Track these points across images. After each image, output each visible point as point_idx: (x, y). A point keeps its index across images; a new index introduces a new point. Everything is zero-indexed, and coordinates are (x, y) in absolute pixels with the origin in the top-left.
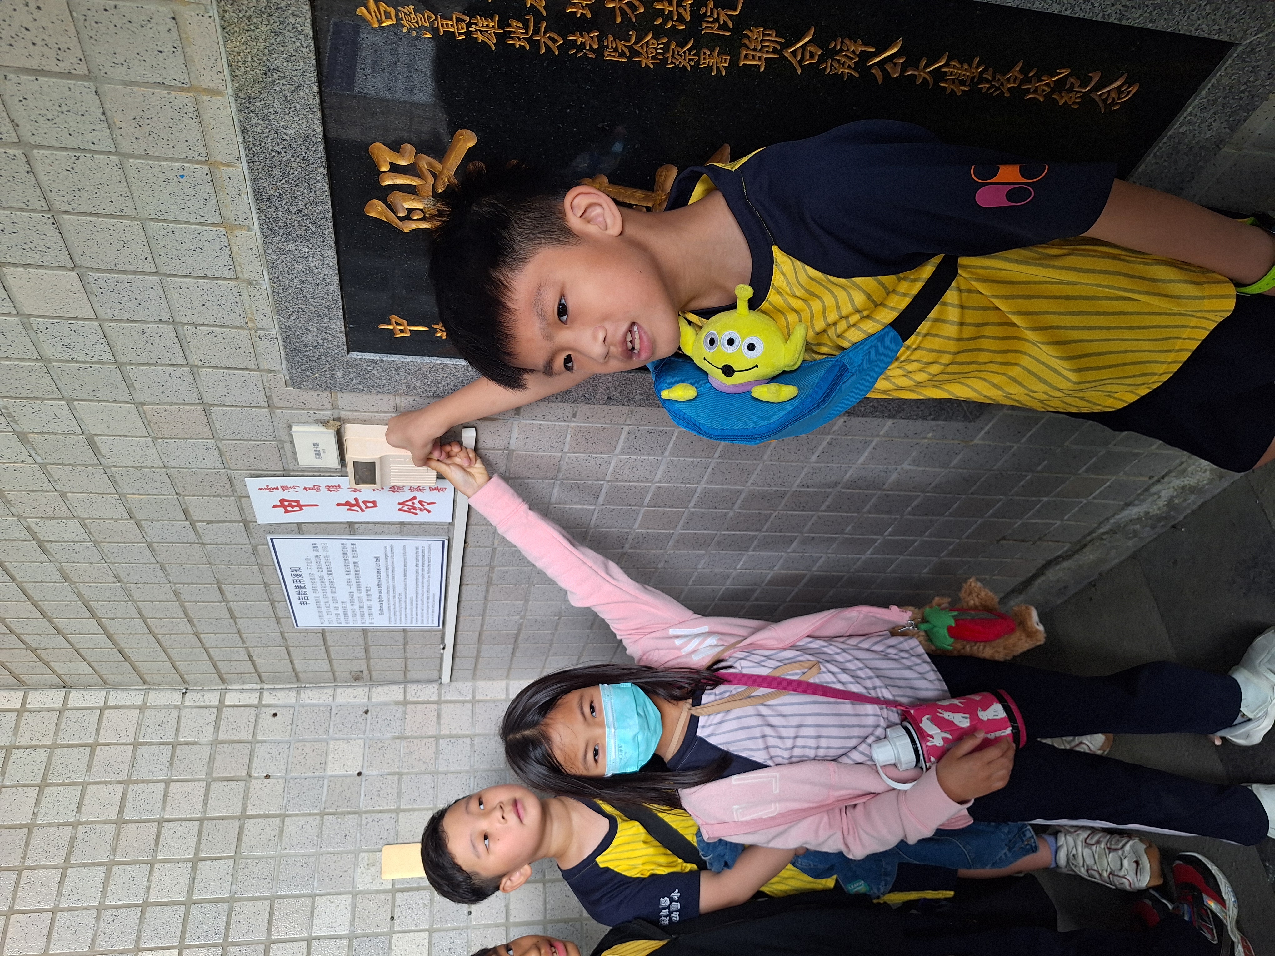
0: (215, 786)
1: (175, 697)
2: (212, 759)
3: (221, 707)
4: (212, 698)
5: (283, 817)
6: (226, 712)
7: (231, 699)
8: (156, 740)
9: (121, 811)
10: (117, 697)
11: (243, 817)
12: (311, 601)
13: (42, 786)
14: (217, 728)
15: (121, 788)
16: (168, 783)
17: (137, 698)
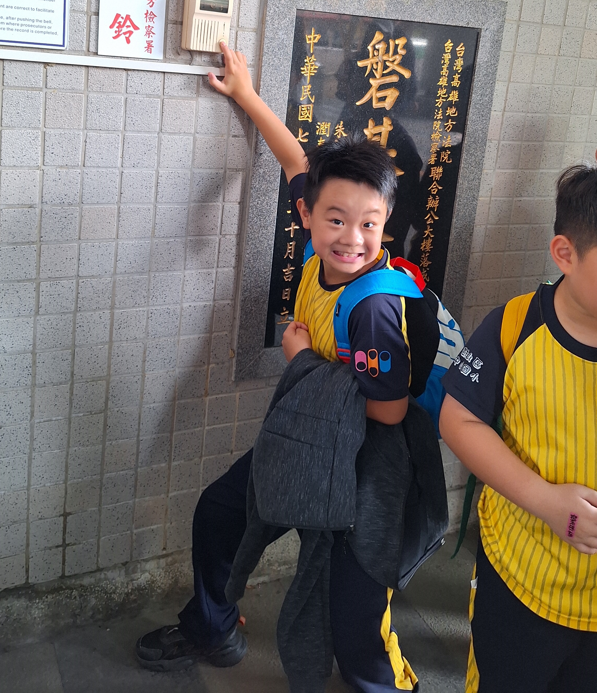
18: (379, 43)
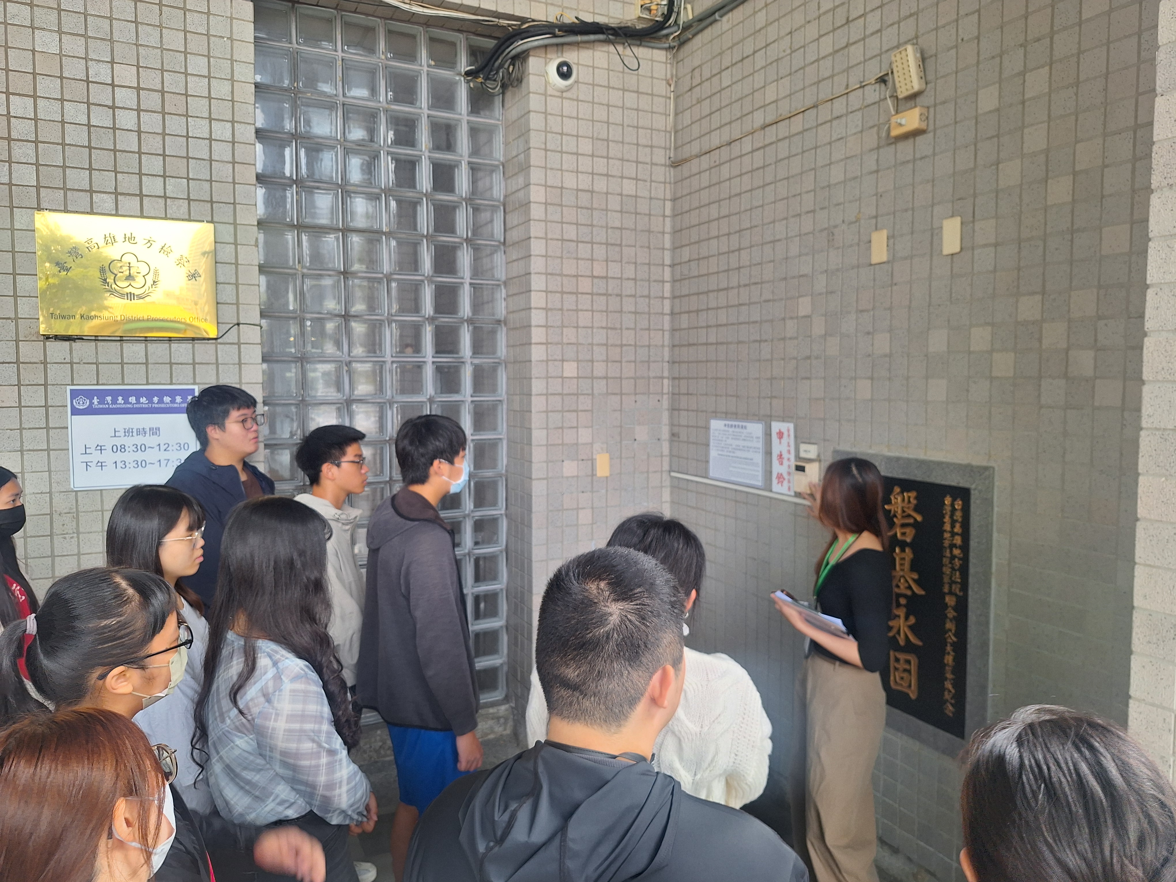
0: (633, 380)
1: (666, 358)
2: (643, 378)
3: (662, 378)
4: (666, 374)
5: (621, 410)
6: (660, 380)
7: (666, 381)
8: (651, 354)
9: (625, 345)
10: (667, 335)
11: (621, 394)
12: (726, 428)
13: (635, 313)
14: (654, 378)
15: (633, 343)
16: (635, 362)
17: (666, 343)
18: (898, 494)
